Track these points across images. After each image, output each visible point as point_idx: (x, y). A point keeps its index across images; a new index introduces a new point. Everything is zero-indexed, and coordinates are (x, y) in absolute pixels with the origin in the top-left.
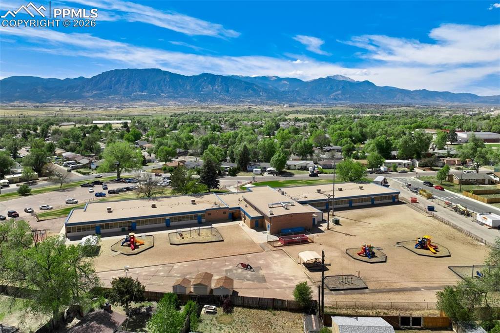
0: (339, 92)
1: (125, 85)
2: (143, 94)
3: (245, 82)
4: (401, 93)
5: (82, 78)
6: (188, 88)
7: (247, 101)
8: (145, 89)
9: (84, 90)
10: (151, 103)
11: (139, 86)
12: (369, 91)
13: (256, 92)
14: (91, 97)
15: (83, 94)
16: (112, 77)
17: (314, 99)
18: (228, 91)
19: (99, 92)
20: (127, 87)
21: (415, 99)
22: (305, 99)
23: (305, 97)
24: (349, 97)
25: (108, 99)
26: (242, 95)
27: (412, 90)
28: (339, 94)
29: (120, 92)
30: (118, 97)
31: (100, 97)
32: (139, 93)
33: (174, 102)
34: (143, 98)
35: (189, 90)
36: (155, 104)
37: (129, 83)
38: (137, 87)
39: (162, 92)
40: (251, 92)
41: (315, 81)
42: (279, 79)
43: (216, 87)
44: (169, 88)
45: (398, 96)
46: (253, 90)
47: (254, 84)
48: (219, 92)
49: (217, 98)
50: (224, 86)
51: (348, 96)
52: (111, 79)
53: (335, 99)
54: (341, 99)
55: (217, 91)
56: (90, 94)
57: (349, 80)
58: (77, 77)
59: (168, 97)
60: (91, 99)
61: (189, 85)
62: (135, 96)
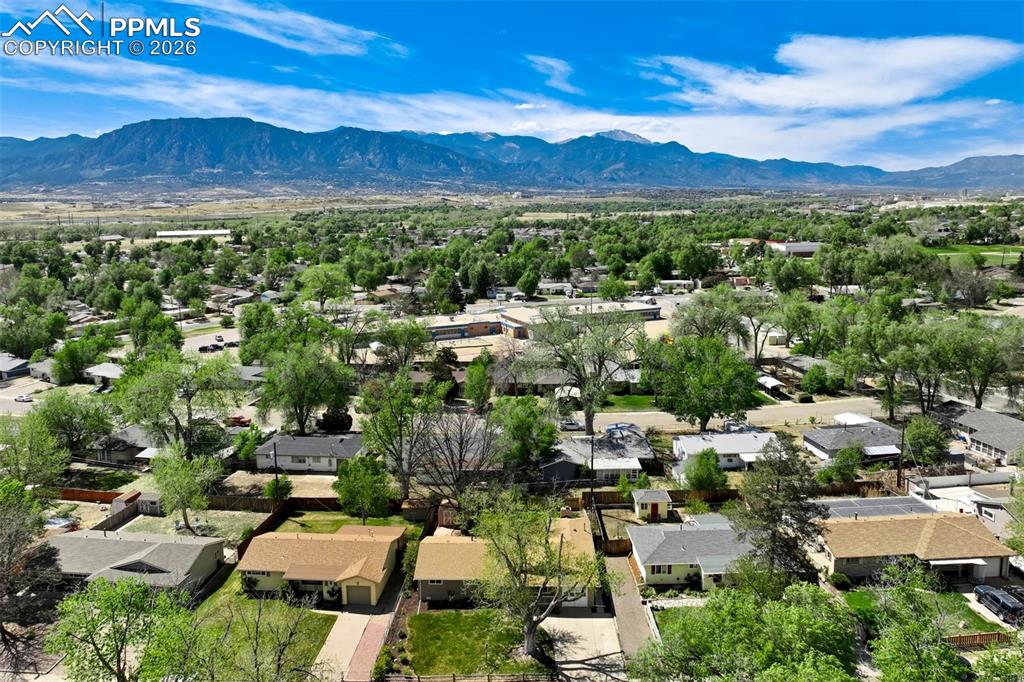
0: (620, 165)
1: (174, 152)
2: (216, 171)
3: (433, 147)
4: (740, 166)
5: (74, 137)
6: (311, 158)
7: (435, 185)
8: (219, 162)
9: (85, 164)
10: (234, 191)
11: (206, 155)
12: (679, 163)
13: (454, 168)
14: (100, 179)
15: (82, 173)
16: (146, 136)
17: (570, 179)
18: (395, 164)
19: (117, 168)
20: (180, 158)
21: (767, 178)
22: (551, 180)
23: (552, 175)
24: (640, 175)
25: (140, 182)
26: (427, 174)
27: (761, 158)
28: (619, 170)
29: (166, 166)
30: (160, 179)
31: (120, 179)
32: (207, 170)
33: (284, 188)
34: (215, 181)
35: (312, 163)
36: (244, 192)
37: (182, 149)
38: (202, 156)
39: (257, 167)
40: (443, 166)
41: (573, 142)
42: (498, 139)
43: (371, 157)
44: (271, 159)
45: (734, 172)
46: (448, 162)
47: (449, 150)
48: (378, 166)
49: (374, 180)
50: (387, 155)
51: (638, 173)
52: (144, 139)
53: (613, 179)
54: (624, 180)
55: (371, 164)
56: (98, 172)
57: (638, 140)
58: (65, 135)
59: (270, 177)
60: (102, 184)
61: (312, 152)
62: (197, 175)
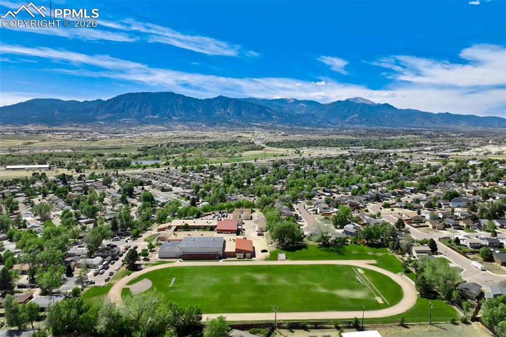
0: (356, 116)
1: (138, 108)
2: (155, 117)
3: (259, 106)
4: (422, 117)
5: (99, 100)
6: (200, 111)
7: (256, 125)
8: (157, 113)
9: (98, 113)
10: (158, 127)
11: (151, 110)
12: (389, 115)
13: (269, 116)
14: (102, 120)
15: (96, 117)
16: (126, 100)
17: (329, 122)
18: (240, 115)
19: (111, 115)
20: (140, 110)
21: (435, 123)
22: (319, 123)
23: (319, 120)
24: (366, 120)
25: (119, 122)
26: (255, 119)
27: (435, 112)
28: (355, 118)
29: (133, 115)
30: (128, 120)
31: (110, 121)
32: (151, 116)
33: (182, 126)
34: (154, 122)
35: (200, 113)
36: (163, 128)
37: (141, 107)
38: (149, 110)
39: (174, 115)
40: (263, 115)
41: (334, 103)
42: (296, 102)
43: (229, 111)
44: (181, 111)
45: (418, 120)
46: (266, 113)
47: (267, 108)
48: (232, 115)
49: (227, 122)
50: (237, 110)
51: (365, 119)
52: (125, 102)
53: (351, 123)
54: (357, 123)
55: (228, 114)
56: (103, 117)
57: (368, 103)
58: (95, 100)
59: (179, 121)
60: (101, 123)
61: (201, 108)
62: (146, 119)
